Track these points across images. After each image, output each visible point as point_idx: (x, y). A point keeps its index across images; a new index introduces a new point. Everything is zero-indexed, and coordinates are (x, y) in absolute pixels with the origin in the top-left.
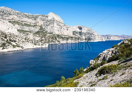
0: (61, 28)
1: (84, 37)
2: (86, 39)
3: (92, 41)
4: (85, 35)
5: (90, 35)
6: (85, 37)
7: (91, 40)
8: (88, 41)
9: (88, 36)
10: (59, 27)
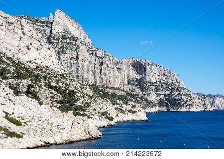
0: (101, 64)
1: (153, 98)
2: (161, 103)
3: (183, 109)
4: (157, 90)
5: (172, 90)
6: (158, 95)
7: (180, 105)
8: (168, 110)
9: (167, 93)
10: (93, 61)
